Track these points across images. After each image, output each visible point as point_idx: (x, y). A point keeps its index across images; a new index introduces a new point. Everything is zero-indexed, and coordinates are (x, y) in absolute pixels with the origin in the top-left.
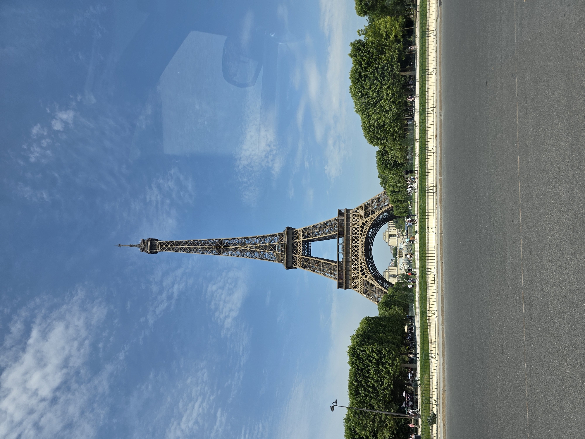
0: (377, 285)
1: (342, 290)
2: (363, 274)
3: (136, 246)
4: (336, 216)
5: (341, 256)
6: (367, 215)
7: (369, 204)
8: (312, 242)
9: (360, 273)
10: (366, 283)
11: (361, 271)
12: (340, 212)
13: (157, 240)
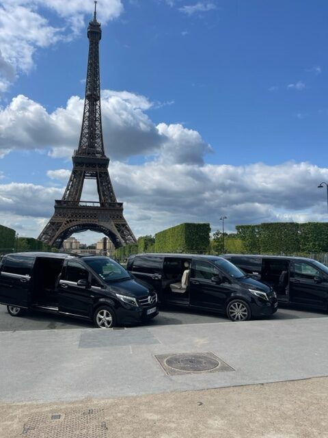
0: (58, 233)
1: (54, 204)
2: (67, 222)
3: (95, 17)
4: (118, 201)
5: (84, 204)
6: (117, 226)
7: (126, 228)
8: (96, 180)
9: (68, 220)
10: (59, 224)
11: (70, 221)
12: (121, 204)
13: (100, 39)
